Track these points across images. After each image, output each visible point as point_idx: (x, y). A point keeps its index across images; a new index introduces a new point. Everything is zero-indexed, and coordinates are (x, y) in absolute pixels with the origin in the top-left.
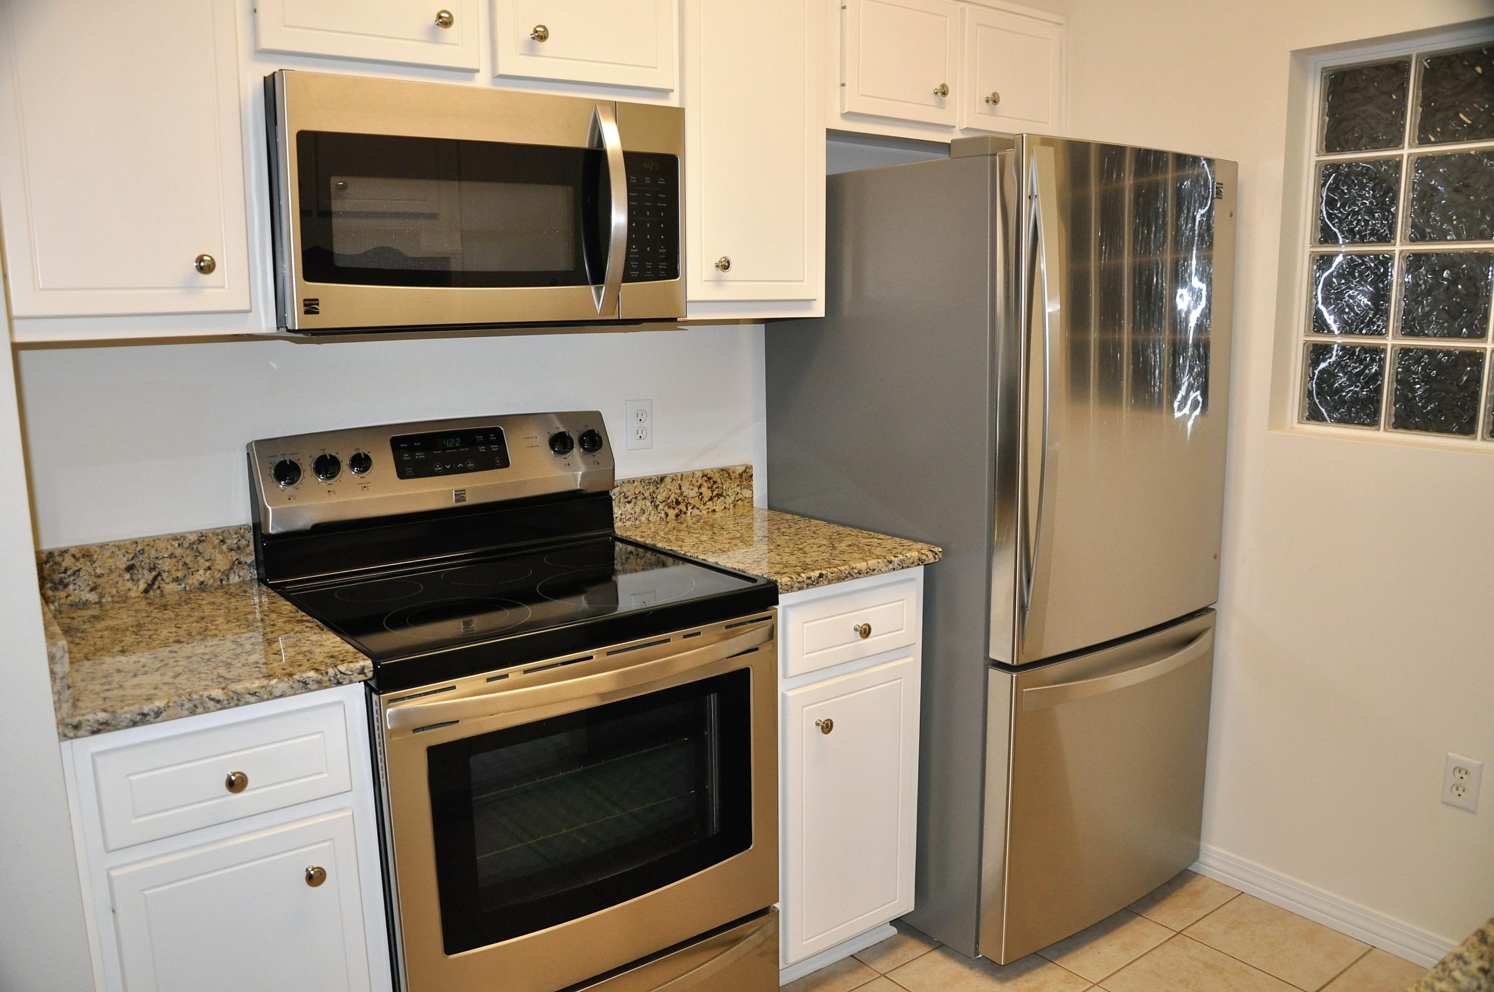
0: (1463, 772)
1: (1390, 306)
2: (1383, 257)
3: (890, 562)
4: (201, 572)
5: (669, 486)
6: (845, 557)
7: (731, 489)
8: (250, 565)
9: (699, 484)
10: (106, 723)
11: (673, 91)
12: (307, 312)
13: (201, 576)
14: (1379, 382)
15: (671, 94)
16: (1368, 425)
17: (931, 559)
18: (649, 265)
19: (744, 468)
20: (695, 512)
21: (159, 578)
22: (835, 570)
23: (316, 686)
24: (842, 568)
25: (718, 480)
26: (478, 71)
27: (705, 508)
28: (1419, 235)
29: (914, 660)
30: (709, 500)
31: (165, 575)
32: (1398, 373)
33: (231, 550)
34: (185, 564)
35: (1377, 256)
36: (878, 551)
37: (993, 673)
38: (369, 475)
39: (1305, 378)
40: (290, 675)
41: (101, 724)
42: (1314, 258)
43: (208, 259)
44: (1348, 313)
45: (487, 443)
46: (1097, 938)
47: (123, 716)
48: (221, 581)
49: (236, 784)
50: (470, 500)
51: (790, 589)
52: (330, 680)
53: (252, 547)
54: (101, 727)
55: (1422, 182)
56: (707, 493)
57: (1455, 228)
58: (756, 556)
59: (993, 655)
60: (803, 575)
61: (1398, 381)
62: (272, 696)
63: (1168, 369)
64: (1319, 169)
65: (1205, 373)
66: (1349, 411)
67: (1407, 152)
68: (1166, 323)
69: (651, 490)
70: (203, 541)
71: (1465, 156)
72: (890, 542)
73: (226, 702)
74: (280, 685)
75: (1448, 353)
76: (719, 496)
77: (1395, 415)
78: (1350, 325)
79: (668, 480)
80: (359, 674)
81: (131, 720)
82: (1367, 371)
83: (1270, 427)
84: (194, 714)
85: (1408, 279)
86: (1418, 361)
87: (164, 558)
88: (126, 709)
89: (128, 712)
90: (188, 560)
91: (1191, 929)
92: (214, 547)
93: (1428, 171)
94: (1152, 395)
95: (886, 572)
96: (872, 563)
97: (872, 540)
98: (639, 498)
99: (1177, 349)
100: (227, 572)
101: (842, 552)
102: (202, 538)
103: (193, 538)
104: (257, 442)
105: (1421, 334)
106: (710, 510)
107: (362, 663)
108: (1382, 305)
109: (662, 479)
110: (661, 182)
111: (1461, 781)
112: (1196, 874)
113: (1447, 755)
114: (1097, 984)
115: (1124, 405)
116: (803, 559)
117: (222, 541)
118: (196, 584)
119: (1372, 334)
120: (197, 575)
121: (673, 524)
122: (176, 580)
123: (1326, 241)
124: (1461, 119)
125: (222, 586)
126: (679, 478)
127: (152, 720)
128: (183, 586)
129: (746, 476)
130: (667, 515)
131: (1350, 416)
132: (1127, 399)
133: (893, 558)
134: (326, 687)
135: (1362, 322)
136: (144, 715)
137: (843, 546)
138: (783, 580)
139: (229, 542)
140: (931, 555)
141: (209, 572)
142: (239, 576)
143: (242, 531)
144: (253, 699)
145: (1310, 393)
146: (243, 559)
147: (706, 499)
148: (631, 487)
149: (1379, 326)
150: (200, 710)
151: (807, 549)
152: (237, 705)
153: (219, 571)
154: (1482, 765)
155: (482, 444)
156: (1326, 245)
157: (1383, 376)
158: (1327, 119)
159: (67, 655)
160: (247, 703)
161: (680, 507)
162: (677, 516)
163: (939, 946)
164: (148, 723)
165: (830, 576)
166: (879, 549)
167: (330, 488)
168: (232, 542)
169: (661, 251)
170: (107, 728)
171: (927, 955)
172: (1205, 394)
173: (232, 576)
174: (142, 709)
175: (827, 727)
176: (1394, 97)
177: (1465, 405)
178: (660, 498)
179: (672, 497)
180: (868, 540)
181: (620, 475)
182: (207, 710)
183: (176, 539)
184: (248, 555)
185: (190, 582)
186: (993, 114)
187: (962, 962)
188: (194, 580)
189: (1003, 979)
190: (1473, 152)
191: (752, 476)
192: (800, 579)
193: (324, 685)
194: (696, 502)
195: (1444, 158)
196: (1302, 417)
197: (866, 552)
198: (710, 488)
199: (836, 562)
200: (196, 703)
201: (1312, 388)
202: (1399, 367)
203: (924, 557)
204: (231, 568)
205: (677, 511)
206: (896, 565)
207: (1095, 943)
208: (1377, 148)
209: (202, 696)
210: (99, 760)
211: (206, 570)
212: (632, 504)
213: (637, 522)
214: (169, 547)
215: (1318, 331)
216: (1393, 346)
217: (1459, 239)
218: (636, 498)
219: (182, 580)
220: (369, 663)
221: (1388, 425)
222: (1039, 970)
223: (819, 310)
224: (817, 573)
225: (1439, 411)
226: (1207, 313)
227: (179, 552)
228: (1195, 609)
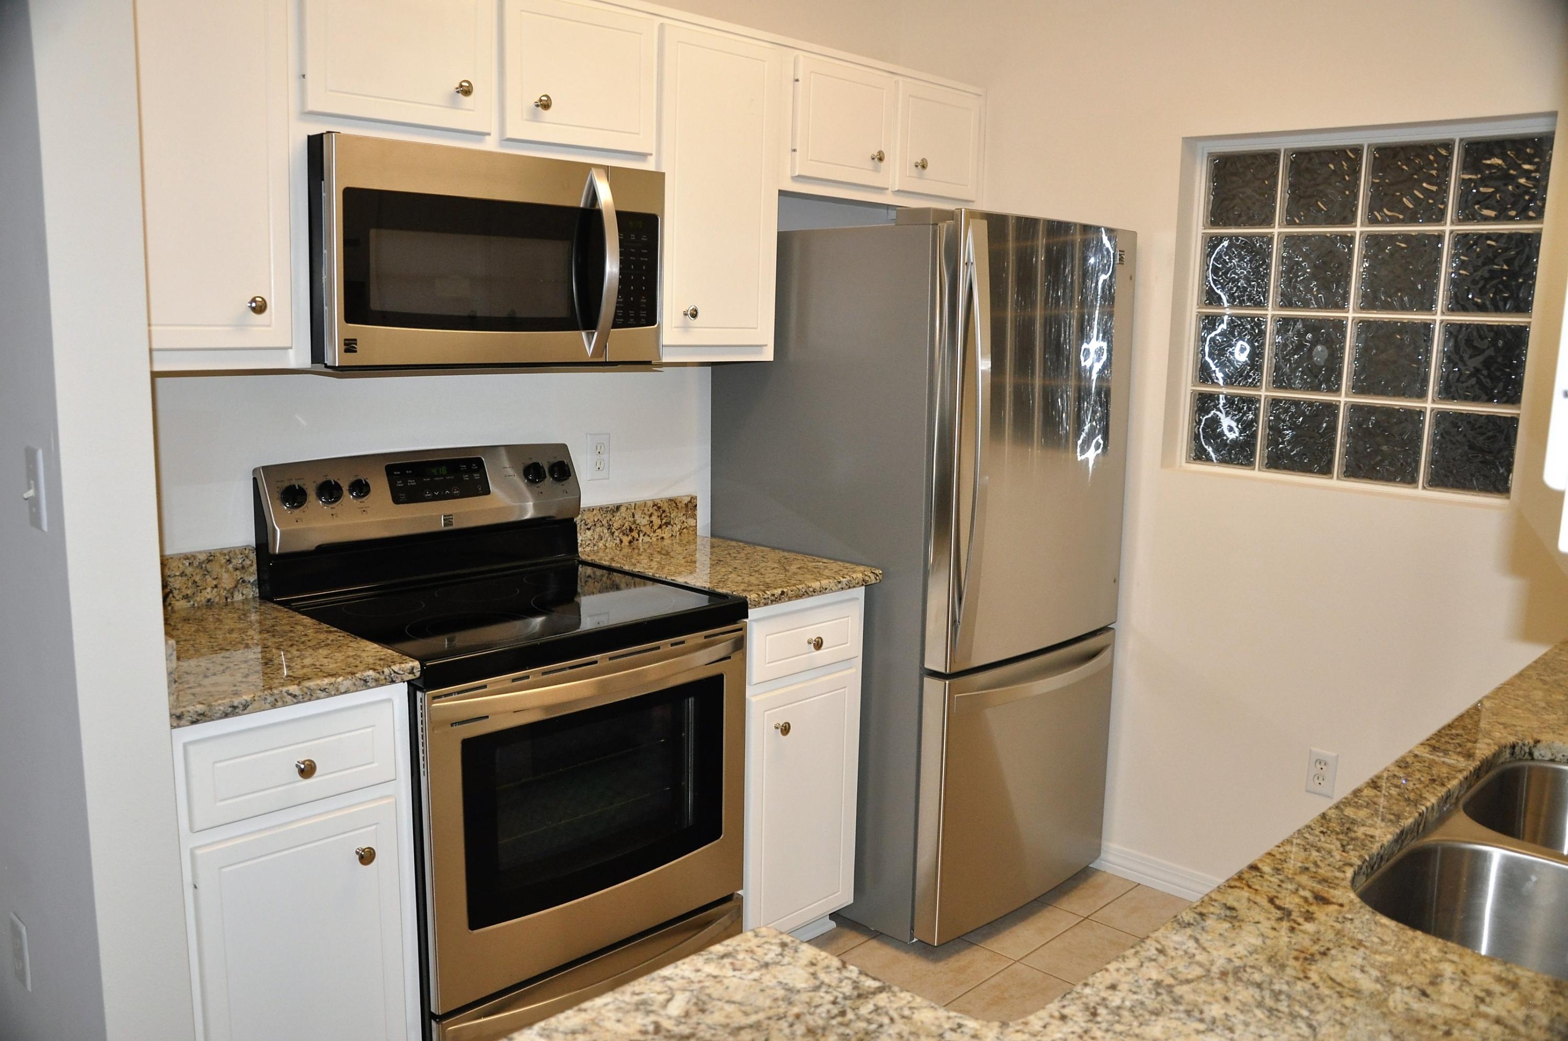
0: (1323, 763)
1: (1263, 361)
2: (1258, 320)
3: (839, 582)
4: (209, 590)
5: (624, 515)
6: (799, 577)
7: (678, 517)
8: (252, 584)
9: (649, 513)
10: (203, 714)
11: (651, 155)
12: (346, 351)
13: (209, 594)
14: (1254, 428)
15: (649, 157)
16: (1245, 465)
17: (872, 580)
18: (632, 313)
19: (689, 499)
20: (647, 539)
21: (171, 595)
22: (794, 588)
23: (374, 684)
24: (800, 587)
25: (667, 509)
26: (489, 134)
27: (655, 535)
28: (1287, 302)
29: (855, 672)
30: (659, 528)
31: (176, 592)
32: (1270, 421)
33: (236, 569)
34: (195, 582)
35: (1253, 318)
36: (826, 572)
37: (928, 681)
38: (368, 500)
39: (1193, 423)
40: (353, 674)
41: (200, 715)
42: (1200, 318)
43: (260, 300)
44: (1228, 367)
45: (470, 471)
46: (1015, 925)
47: (217, 708)
48: (227, 598)
49: (307, 770)
50: (456, 525)
51: (757, 604)
52: (386, 679)
53: (255, 567)
54: (198, 718)
55: (1289, 258)
56: (657, 522)
57: (1316, 297)
58: (719, 577)
59: (928, 665)
60: (767, 592)
61: (1270, 428)
62: (338, 693)
63: (1074, 414)
64: (1205, 241)
65: (1106, 417)
66: (1230, 453)
67: (1277, 230)
68: (1072, 373)
69: (608, 519)
70: (211, 561)
71: (1323, 237)
72: (835, 566)
73: (301, 697)
74: (345, 682)
75: (1311, 404)
76: (667, 524)
77: (1268, 457)
78: (1230, 378)
79: (623, 509)
80: (410, 673)
81: (223, 712)
82: (1245, 418)
83: (1163, 465)
84: (275, 708)
85: (1279, 339)
86: (1286, 411)
87: (175, 576)
88: (220, 702)
89: (222, 705)
90: (197, 578)
91: (1096, 915)
92: (221, 567)
93: (1294, 248)
94: (1060, 437)
95: (836, 591)
96: (825, 582)
97: (818, 564)
98: (597, 525)
99: (1082, 394)
100: (232, 590)
101: (795, 574)
102: (211, 557)
103: (202, 557)
104: (265, 468)
105: (1290, 387)
106: (659, 537)
107: (411, 664)
108: (1257, 361)
109: (618, 508)
110: (644, 239)
111: (1322, 771)
112: (1097, 870)
113: (1311, 751)
114: (1018, 961)
115: (1035, 446)
116: (762, 580)
117: (228, 561)
118: (204, 601)
119: (1249, 386)
120: (204, 593)
121: (626, 550)
122: (186, 597)
123: (1210, 303)
124: (1319, 206)
125: (226, 605)
126: (633, 507)
127: (240, 712)
128: (192, 603)
129: (691, 506)
130: (621, 541)
131: (1230, 457)
132: (1038, 438)
133: (842, 579)
134: (383, 685)
135: (1241, 376)
136: (234, 707)
137: (793, 568)
138: (751, 597)
139: (234, 561)
140: (872, 576)
141: (216, 589)
142: (243, 594)
143: (247, 552)
144: (323, 694)
145: (1197, 437)
146: (246, 578)
147: (655, 527)
148: (591, 515)
149: (1254, 379)
150: (280, 704)
151: (762, 571)
152: (310, 700)
153: (225, 589)
154: (1338, 756)
155: (465, 472)
156: (1210, 306)
157: (1257, 423)
158: (1212, 198)
159: (175, 653)
160: (318, 698)
161: (633, 534)
162: (630, 542)
163: (876, 935)
164: (238, 714)
165: (790, 593)
166: (826, 571)
167: (333, 511)
168: (237, 562)
169: (642, 301)
170: (204, 719)
171: (866, 944)
172: (1106, 438)
173: (236, 594)
174: (233, 702)
175: (786, 729)
176: (1267, 182)
177: (1324, 448)
178: (616, 525)
179: (626, 525)
180: (814, 564)
181: (584, 504)
182: (285, 704)
183: (187, 558)
184: (251, 574)
185: (198, 599)
186: (921, 177)
187: (897, 948)
188: (201, 598)
189: (937, 960)
190: (1328, 235)
191: (696, 506)
192: (766, 596)
193: (381, 683)
194: (646, 529)
195: (1306, 238)
196: (1190, 457)
197: (818, 576)
198: (660, 517)
199: (793, 582)
200: (277, 697)
201: (1199, 431)
202: (1271, 416)
203: (867, 578)
204: (236, 587)
205: (630, 538)
206: (844, 585)
207: (1014, 928)
208: (1253, 225)
209: (281, 691)
210: (191, 749)
211: (213, 588)
212: (592, 530)
213: (596, 548)
214: (181, 566)
215: (1203, 382)
216: (1266, 397)
217: (1320, 307)
218: (595, 525)
219: (191, 597)
220: (416, 664)
221: (1262, 465)
222: (967, 951)
223: (768, 355)
224: (779, 591)
225: (1303, 455)
226: (1107, 365)
227: (189, 571)
228: (1098, 627)
